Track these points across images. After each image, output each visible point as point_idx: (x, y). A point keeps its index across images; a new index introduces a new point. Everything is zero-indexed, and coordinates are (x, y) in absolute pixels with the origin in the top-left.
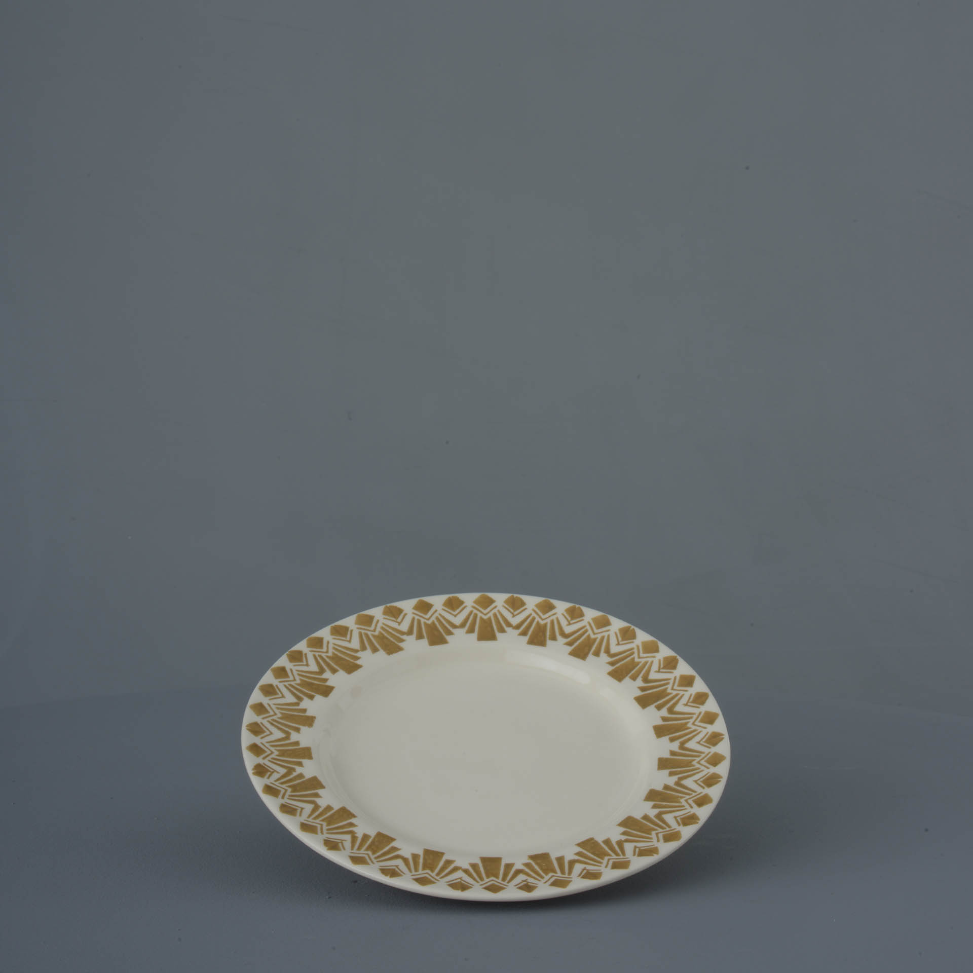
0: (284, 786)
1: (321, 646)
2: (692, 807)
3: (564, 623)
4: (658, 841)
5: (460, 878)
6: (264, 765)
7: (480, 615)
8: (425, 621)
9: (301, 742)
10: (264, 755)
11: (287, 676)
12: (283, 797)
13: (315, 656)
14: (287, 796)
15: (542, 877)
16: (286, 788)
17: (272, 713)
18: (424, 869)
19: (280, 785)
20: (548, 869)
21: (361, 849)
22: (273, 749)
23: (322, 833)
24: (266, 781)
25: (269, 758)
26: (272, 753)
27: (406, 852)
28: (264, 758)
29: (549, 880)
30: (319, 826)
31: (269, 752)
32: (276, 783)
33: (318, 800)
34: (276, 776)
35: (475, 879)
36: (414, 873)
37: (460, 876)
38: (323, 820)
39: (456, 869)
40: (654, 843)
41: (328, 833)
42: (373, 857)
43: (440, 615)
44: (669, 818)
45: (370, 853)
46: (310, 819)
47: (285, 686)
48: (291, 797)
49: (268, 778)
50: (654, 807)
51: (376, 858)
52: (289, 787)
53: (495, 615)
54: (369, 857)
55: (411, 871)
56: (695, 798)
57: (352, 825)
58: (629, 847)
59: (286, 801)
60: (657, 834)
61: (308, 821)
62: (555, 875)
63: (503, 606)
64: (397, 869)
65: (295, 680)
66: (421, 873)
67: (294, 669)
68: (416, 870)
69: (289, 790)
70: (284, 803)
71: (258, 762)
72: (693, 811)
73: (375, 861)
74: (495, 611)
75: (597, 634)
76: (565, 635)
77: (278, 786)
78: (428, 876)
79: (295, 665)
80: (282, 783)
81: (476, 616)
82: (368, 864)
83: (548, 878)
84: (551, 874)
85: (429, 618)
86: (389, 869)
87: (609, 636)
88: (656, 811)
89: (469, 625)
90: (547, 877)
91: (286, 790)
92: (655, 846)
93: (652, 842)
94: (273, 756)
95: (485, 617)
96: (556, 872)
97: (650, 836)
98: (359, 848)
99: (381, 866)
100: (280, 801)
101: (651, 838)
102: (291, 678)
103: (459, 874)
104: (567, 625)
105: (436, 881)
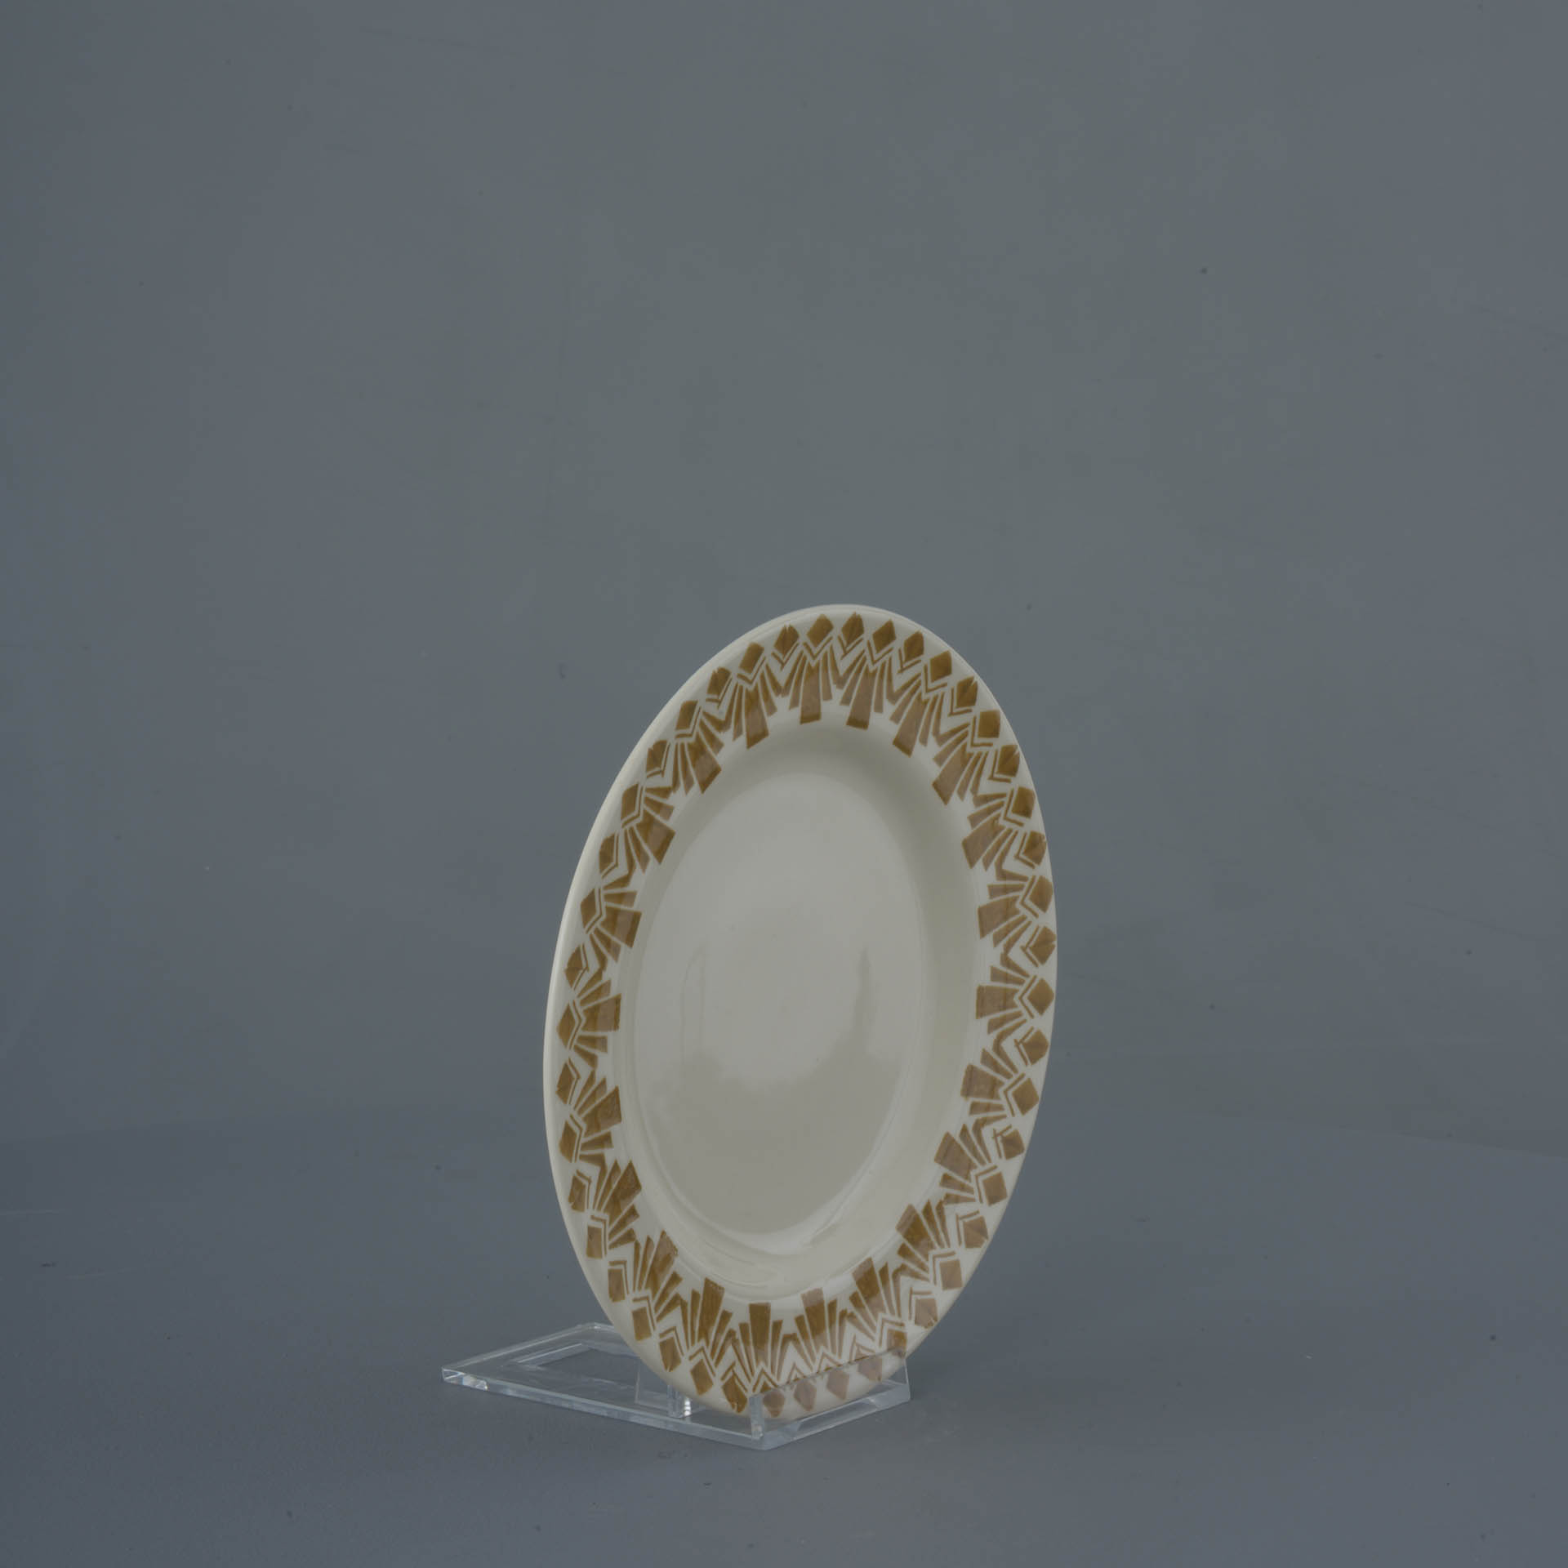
0: (758, 679)
1: (983, 734)
2: (691, 1358)
3: (999, 1126)
4: (635, 1300)
5: (587, 968)
6: (795, 644)
7: (1021, 989)
8: (1021, 898)
9: (829, 702)
10: (811, 645)
11: (936, 678)
12: (740, 676)
13: (966, 726)
14: (741, 682)
15: (580, 1111)
16: (754, 684)
17: (876, 658)
18: (609, 909)
19: (759, 673)
20: (594, 1121)
21: (647, 805)
22: (820, 657)
23: (679, 736)
24: (769, 649)
25: (806, 653)
26: (814, 657)
27: (638, 882)
28: (806, 645)
29: (576, 1123)
30: (688, 731)
31: (815, 651)
32: (763, 668)
33: (730, 732)
34: (775, 667)
35: (585, 989)
36: (603, 893)
37: (590, 967)
38: (698, 738)
39: (603, 961)
40: (631, 1294)
41: (677, 746)
42: (634, 824)
43: (1029, 923)
44: (674, 1318)
45: (640, 819)
46: (701, 716)
47: (919, 675)
48: (739, 690)
49: (774, 654)
50: (695, 1295)
51: (632, 830)
52: (756, 689)
53: (1019, 1015)
54: (634, 818)
55: (606, 887)
56: (706, 1364)
57: (689, 785)
58: (626, 1252)
59: (734, 681)
60: (647, 1298)
61: (699, 711)
62: (583, 1134)
63: (1032, 1029)
64: (612, 865)
65: (928, 691)
66: (602, 905)
67: (947, 690)
68: (608, 897)
69: (751, 688)
70: (731, 676)
71: (800, 633)
72: (684, 1359)
73: (627, 827)
74: (1026, 1015)
75: (976, 1181)
76: (978, 1127)
77: (758, 670)
78: (598, 914)
79: (953, 691)
80: (762, 677)
81: (1020, 982)
82: (622, 818)
83: (578, 1121)
84: (584, 1126)
85: (1024, 906)
86: (612, 851)
87: (973, 1200)
88: (687, 1297)
89: (1007, 972)
90: (580, 1119)
91: (750, 682)
92: (626, 1295)
93: (634, 1289)
94: (809, 659)
95: (1016, 999)
96: (587, 1134)
97: (643, 1287)
98: (648, 800)
99: (618, 837)
100: (735, 671)
101: (640, 1288)
102: (931, 685)
103: (593, 964)
104: (995, 1131)
105: (587, 927)
